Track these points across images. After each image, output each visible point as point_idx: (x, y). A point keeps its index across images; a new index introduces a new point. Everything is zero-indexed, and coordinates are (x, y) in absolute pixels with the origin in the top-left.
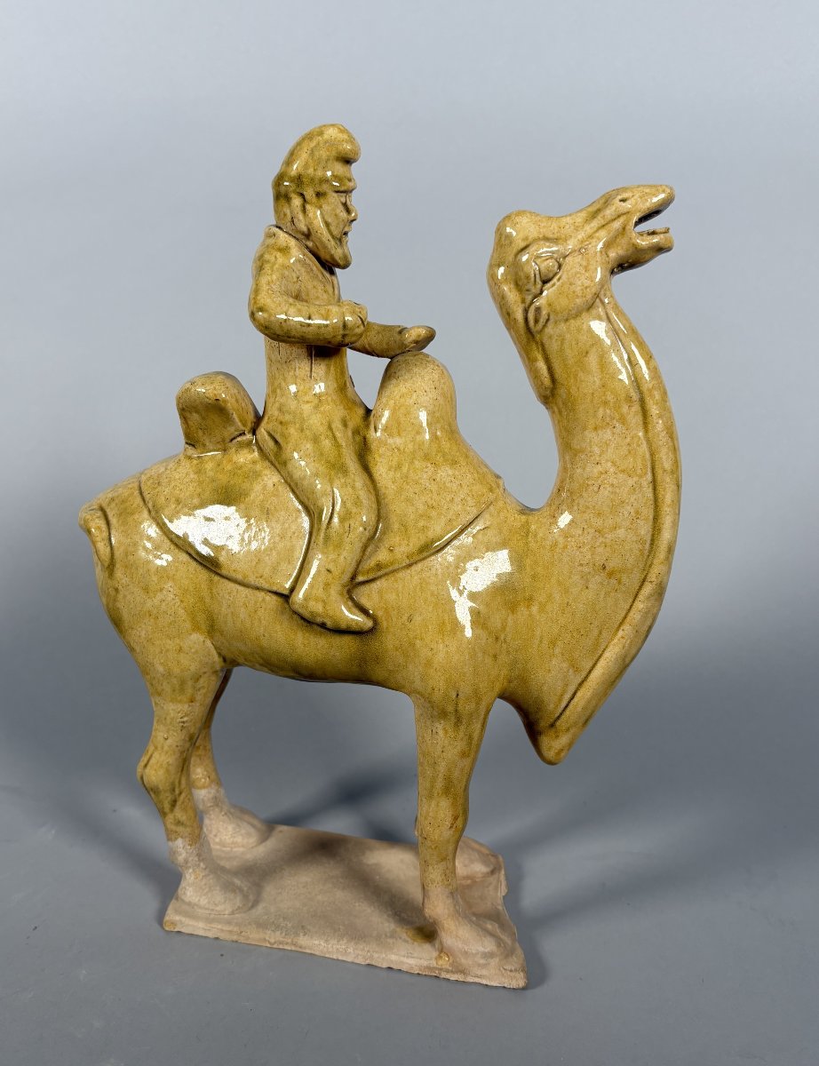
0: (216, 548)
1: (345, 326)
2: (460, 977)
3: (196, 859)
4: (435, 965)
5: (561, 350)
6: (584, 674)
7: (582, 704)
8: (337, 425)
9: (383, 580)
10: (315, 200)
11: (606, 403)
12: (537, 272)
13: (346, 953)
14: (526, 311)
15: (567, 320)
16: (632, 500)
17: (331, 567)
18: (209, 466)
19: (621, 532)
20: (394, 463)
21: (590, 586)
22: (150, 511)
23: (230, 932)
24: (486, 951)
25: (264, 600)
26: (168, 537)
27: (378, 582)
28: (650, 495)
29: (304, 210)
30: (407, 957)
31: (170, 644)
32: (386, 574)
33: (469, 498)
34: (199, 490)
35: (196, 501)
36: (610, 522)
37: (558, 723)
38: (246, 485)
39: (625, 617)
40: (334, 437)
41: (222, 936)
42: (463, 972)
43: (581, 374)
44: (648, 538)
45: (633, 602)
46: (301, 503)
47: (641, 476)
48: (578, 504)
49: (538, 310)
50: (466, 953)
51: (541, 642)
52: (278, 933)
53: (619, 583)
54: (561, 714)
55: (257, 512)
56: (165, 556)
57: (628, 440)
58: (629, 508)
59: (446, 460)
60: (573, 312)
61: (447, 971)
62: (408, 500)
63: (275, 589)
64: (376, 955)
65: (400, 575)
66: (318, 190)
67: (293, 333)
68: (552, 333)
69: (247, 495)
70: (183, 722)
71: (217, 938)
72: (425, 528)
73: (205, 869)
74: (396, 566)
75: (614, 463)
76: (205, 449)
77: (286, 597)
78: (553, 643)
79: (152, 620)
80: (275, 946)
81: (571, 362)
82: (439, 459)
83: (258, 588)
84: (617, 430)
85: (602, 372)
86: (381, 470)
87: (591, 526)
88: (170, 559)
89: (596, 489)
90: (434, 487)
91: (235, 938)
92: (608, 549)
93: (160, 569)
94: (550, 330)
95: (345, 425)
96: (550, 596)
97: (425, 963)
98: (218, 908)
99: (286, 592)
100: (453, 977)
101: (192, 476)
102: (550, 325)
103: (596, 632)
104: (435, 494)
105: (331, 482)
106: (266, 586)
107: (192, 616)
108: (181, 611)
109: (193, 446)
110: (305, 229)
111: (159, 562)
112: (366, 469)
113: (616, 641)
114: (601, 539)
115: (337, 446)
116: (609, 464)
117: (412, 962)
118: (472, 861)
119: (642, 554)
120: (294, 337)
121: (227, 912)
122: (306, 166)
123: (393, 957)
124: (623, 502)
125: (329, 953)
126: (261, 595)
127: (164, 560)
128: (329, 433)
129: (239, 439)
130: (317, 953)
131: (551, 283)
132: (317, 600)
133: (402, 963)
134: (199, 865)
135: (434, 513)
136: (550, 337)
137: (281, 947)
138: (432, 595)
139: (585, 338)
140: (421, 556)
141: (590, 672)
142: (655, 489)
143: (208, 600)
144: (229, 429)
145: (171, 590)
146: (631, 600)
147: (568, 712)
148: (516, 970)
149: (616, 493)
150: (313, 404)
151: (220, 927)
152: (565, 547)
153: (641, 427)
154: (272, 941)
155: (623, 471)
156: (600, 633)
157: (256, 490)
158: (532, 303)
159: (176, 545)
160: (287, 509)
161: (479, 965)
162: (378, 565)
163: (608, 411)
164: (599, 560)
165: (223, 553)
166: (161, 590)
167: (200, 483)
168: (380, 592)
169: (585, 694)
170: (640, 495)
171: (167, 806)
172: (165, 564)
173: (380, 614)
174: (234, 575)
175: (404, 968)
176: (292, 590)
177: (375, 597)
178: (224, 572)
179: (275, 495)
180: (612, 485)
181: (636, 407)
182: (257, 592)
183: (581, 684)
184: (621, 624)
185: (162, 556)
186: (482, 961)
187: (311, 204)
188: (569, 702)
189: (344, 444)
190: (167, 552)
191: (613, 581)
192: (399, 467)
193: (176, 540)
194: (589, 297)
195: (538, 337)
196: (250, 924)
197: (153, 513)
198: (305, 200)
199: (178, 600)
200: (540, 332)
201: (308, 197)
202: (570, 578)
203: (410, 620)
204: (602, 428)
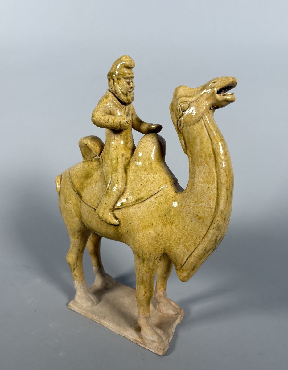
1: (120, 123)
2: (144, 346)
3: (80, 288)
4: (137, 340)
5: (188, 136)
6: (191, 252)
7: (190, 262)
8: (120, 156)
9: (124, 209)
10: (117, 81)
11: (201, 157)
12: (180, 108)
13: (113, 328)
14: (178, 121)
15: (190, 126)
16: (208, 192)
17: (107, 202)
19: (204, 204)
20: (135, 170)
21: (193, 221)
23: (84, 313)
24: (153, 340)
25: (91, 210)
27: (122, 210)
28: (216, 192)
29: (114, 84)
30: (130, 335)
31: (71, 220)
32: (125, 207)
33: (156, 185)
36: (200, 199)
37: (183, 268)
38: (93, 173)
40: (118, 160)
41: (82, 314)
42: (144, 344)
43: (194, 145)
44: (214, 207)
45: (209, 229)
46: (105, 180)
47: (212, 184)
50: (146, 338)
51: (175, 238)
52: (96, 317)
53: (203, 221)
54: (184, 265)
57: (209, 171)
58: (207, 195)
59: (152, 171)
60: (192, 123)
61: (140, 343)
62: (136, 183)
64: (122, 332)
65: (129, 208)
66: (118, 77)
67: (103, 125)
68: (185, 130)
69: (92, 176)
70: (76, 245)
71: (81, 314)
72: (139, 193)
73: (82, 292)
74: (128, 205)
75: (203, 178)
76: (87, 160)
78: (179, 239)
80: (95, 321)
81: (191, 141)
82: (150, 170)
83: (90, 206)
84: (205, 167)
85: (201, 145)
86: (130, 172)
87: (193, 200)
89: (196, 187)
90: (146, 180)
91: (85, 315)
92: (199, 209)
94: (184, 129)
95: (123, 156)
96: (179, 223)
97: (134, 338)
99: (95, 208)
100: (142, 346)
101: (82, 168)
103: (195, 238)
104: (145, 182)
106: (92, 206)
107: (76, 212)
109: (84, 159)
112: (126, 171)
114: (196, 205)
115: (118, 163)
116: (201, 179)
117: (131, 337)
118: (169, 309)
119: (211, 213)
120: (103, 126)
121: (85, 306)
123: (126, 334)
124: (205, 193)
125: (109, 327)
126: (91, 208)
128: (116, 158)
129: (95, 157)
130: (106, 326)
131: (185, 112)
132: (101, 213)
134: (81, 290)
135: (143, 189)
136: (185, 131)
137: (96, 321)
138: (138, 216)
139: (196, 132)
140: (136, 203)
141: (193, 252)
142: (217, 190)
144: (92, 154)
146: (208, 228)
147: (186, 264)
148: (160, 349)
149: (202, 189)
150: (114, 148)
151: (81, 310)
152: (185, 206)
153: (214, 166)
154: (94, 319)
155: (206, 182)
156: (197, 239)
157: (95, 174)
158: (179, 119)
160: (101, 182)
161: (149, 344)
162: (122, 204)
163: (202, 160)
164: (196, 213)
167: (83, 171)
169: (192, 259)
170: (211, 191)
171: (72, 270)
173: (121, 220)
174: (85, 201)
175: (128, 338)
177: (121, 214)
178: (83, 199)
179: (99, 177)
180: (201, 186)
181: (213, 159)
183: (190, 255)
186: (151, 343)
187: (116, 82)
188: (186, 261)
189: (120, 162)
191: (200, 221)
192: (136, 172)
194: (197, 118)
195: (181, 131)
196: (90, 312)
199: (72, 206)
200: (182, 129)
201: (115, 80)
202: (186, 217)
203: (130, 224)
204: (200, 165)
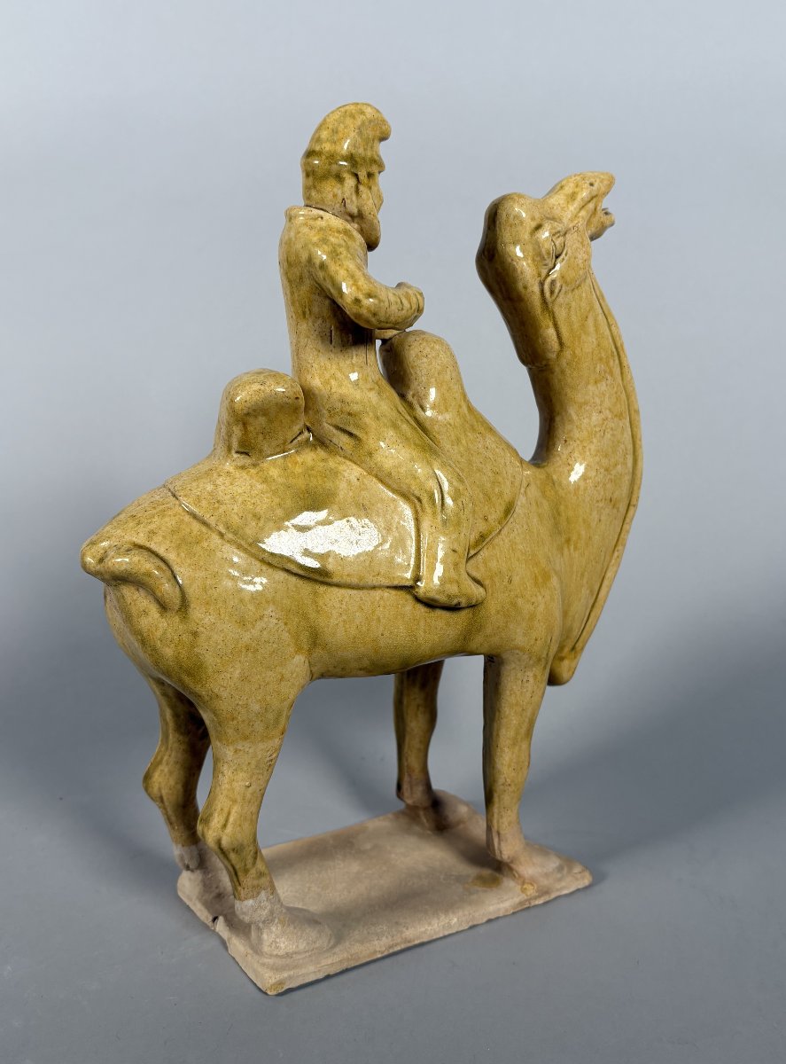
0: (321, 557)
2: (547, 898)
4: (526, 898)
5: (569, 317)
9: (485, 550)
10: (366, 181)
11: (601, 359)
13: (450, 926)
14: (542, 284)
15: (573, 290)
16: (623, 439)
17: (456, 546)
18: (274, 472)
19: (619, 468)
21: (603, 518)
22: (221, 535)
23: (340, 961)
25: (382, 598)
26: (257, 559)
27: (481, 553)
29: (357, 191)
32: (487, 543)
34: (277, 500)
35: (279, 512)
36: (613, 460)
37: (578, 644)
38: (329, 485)
39: (618, 540)
41: (332, 971)
42: (547, 893)
43: (583, 337)
46: (394, 491)
47: (625, 419)
48: (590, 450)
49: (553, 282)
50: (546, 874)
51: (577, 576)
53: (618, 510)
54: (580, 636)
55: (353, 510)
56: (257, 580)
57: (615, 389)
58: (622, 446)
60: (578, 282)
61: (536, 898)
63: (396, 583)
64: (477, 914)
66: (368, 169)
68: (562, 302)
69: (334, 495)
71: (326, 977)
74: (493, 534)
75: (610, 410)
76: (262, 455)
77: (409, 589)
79: (250, 655)
80: (385, 954)
81: (576, 326)
82: (480, 428)
83: (374, 588)
84: (609, 382)
85: (597, 333)
87: (601, 467)
88: (265, 581)
89: (601, 434)
90: (490, 455)
91: (345, 966)
92: (613, 484)
93: (255, 597)
94: (560, 300)
97: (517, 900)
98: (317, 945)
99: (410, 583)
100: (542, 901)
101: (259, 486)
102: (562, 295)
105: (429, 464)
106: (386, 582)
107: (296, 637)
108: (286, 636)
109: (247, 454)
110: (355, 211)
111: (251, 588)
113: (613, 561)
114: (609, 476)
116: (608, 411)
119: (629, 483)
122: (354, 145)
123: (491, 908)
124: (618, 442)
125: (437, 933)
126: (377, 594)
127: (258, 584)
129: (299, 438)
130: (425, 940)
131: (561, 257)
132: (450, 582)
133: (499, 910)
135: (500, 478)
136: (560, 307)
138: (520, 553)
140: (507, 520)
141: (598, 594)
142: (631, 428)
143: (313, 615)
144: (293, 428)
145: (273, 614)
146: (622, 524)
149: (614, 435)
153: (620, 376)
154: (383, 949)
155: (616, 416)
157: (341, 488)
158: (548, 275)
159: (269, 564)
160: (382, 500)
162: (481, 536)
163: (602, 366)
164: (608, 495)
165: (330, 560)
166: (261, 618)
167: (275, 492)
168: (485, 563)
170: (627, 434)
172: (259, 588)
173: (487, 583)
174: (348, 580)
176: (417, 578)
177: (482, 566)
178: (335, 580)
179: (363, 490)
180: (611, 429)
181: (616, 360)
182: (373, 593)
183: (593, 605)
184: (615, 546)
185: (254, 580)
187: (363, 185)
190: (258, 575)
191: (615, 510)
193: (270, 560)
195: (550, 306)
197: (230, 536)
198: (358, 181)
199: (281, 624)
200: (553, 302)
201: (361, 178)
202: (591, 514)
203: (510, 581)
204: (600, 381)
